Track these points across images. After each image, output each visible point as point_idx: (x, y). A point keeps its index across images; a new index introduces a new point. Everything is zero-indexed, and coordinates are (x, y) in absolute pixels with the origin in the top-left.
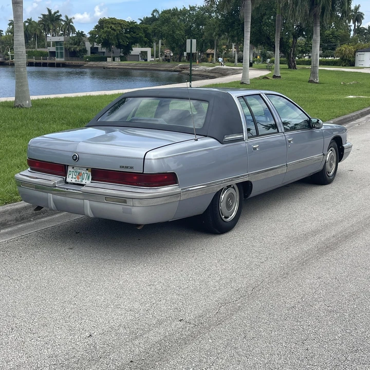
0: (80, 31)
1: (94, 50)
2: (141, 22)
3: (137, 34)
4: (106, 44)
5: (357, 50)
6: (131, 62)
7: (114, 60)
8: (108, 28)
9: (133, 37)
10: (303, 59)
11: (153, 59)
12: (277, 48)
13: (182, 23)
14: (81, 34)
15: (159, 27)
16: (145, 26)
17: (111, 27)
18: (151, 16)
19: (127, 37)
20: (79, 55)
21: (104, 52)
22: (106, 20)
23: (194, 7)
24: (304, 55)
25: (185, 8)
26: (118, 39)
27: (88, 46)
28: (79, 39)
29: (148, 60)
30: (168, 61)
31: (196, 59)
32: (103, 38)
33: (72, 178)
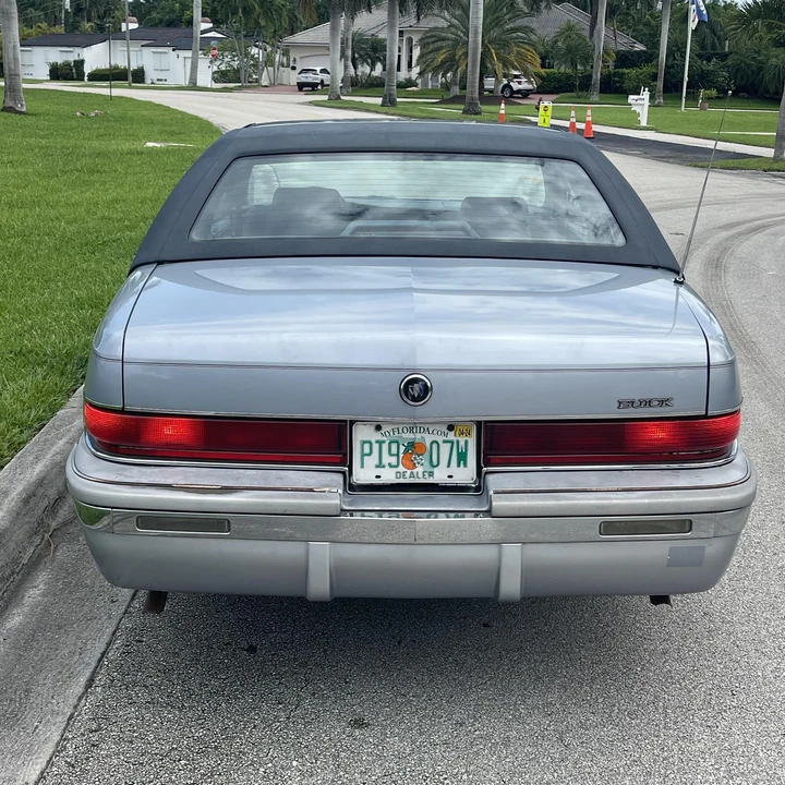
33: (377, 467)
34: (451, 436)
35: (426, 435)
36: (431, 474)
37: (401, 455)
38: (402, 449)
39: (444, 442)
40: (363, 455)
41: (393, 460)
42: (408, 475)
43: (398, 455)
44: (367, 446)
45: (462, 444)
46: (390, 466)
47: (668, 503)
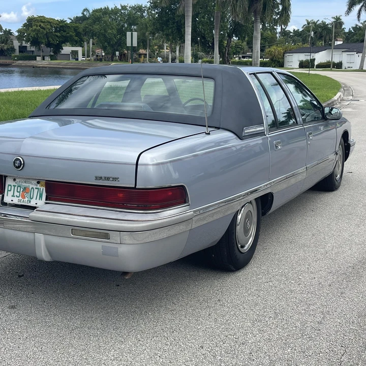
0: (7, 30)
1: (22, 49)
2: (71, 21)
3: (67, 33)
4: (35, 42)
5: (286, 51)
6: (62, 61)
7: (44, 59)
8: (37, 26)
9: (63, 36)
10: (234, 60)
11: (84, 59)
12: (216, 45)
13: (114, 22)
14: (8, 33)
15: (91, 25)
16: (76, 25)
17: (40, 25)
18: (82, 15)
19: (57, 36)
20: (6, 53)
21: (33, 52)
22: (34, 18)
23: (125, 7)
24: (235, 56)
25: (116, 7)
26: (48, 38)
27: (16, 44)
28: (6, 37)
29: (80, 60)
30: (101, 60)
31: (128, 59)
32: (31, 37)
33: (12, 196)
34: (38, 186)
35: (30, 185)
36: (30, 202)
37: (21, 192)
38: (22, 190)
39: (36, 188)
40: (8, 191)
41: (18, 194)
42: (22, 201)
43: (20, 192)
44: (10, 187)
45: (41, 190)
46: (17, 197)
47: (97, 224)
